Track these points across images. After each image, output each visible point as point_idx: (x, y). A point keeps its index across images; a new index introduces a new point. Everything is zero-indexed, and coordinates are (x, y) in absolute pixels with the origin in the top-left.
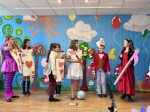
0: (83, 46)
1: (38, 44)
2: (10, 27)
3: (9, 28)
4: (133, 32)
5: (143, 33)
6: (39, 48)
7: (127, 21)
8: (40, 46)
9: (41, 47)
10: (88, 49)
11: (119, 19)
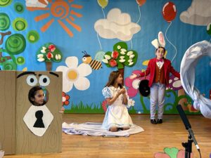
0: (119, 47)
1: (50, 43)
2: (6, 18)
3: (4, 19)
4: (195, 26)
5: (208, 28)
6: (52, 50)
7: (186, 9)
8: (52, 47)
9: (55, 49)
10: (126, 53)
11: (174, 7)
